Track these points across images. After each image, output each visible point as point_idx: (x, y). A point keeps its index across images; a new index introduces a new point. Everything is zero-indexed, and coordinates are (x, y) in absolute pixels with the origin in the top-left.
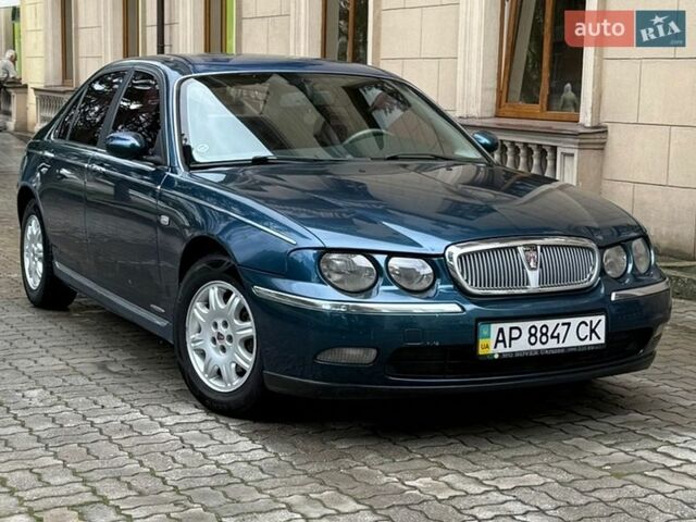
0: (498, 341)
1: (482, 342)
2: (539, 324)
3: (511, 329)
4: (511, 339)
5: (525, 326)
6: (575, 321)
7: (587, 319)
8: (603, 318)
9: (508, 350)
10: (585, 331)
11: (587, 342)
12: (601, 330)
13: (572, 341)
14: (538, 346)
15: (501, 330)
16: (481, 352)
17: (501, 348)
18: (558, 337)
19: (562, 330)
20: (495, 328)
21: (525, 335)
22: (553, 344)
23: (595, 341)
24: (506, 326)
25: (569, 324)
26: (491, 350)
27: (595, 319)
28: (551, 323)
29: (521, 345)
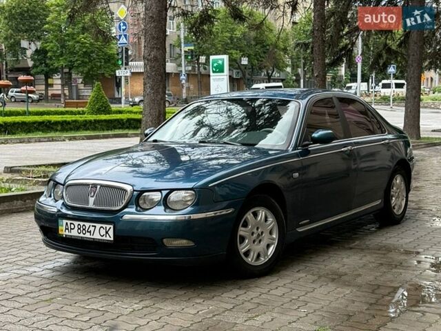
0: (66, 229)
1: (60, 228)
2: (82, 224)
3: (71, 224)
4: (71, 229)
5: (76, 223)
6: (98, 226)
7: (104, 226)
8: (112, 226)
9: (70, 234)
10: (103, 232)
11: (104, 238)
12: (111, 232)
13: (97, 236)
14: (81, 235)
15: (67, 223)
16: (60, 233)
17: (67, 233)
18: (90, 232)
19: (92, 229)
20: (65, 221)
21: (76, 228)
22: (88, 235)
23: (108, 238)
24: (69, 222)
25: (95, 227)
26: (64, 233)
27: (108, 226)
28: (87, 224)
29: (74, 233)
